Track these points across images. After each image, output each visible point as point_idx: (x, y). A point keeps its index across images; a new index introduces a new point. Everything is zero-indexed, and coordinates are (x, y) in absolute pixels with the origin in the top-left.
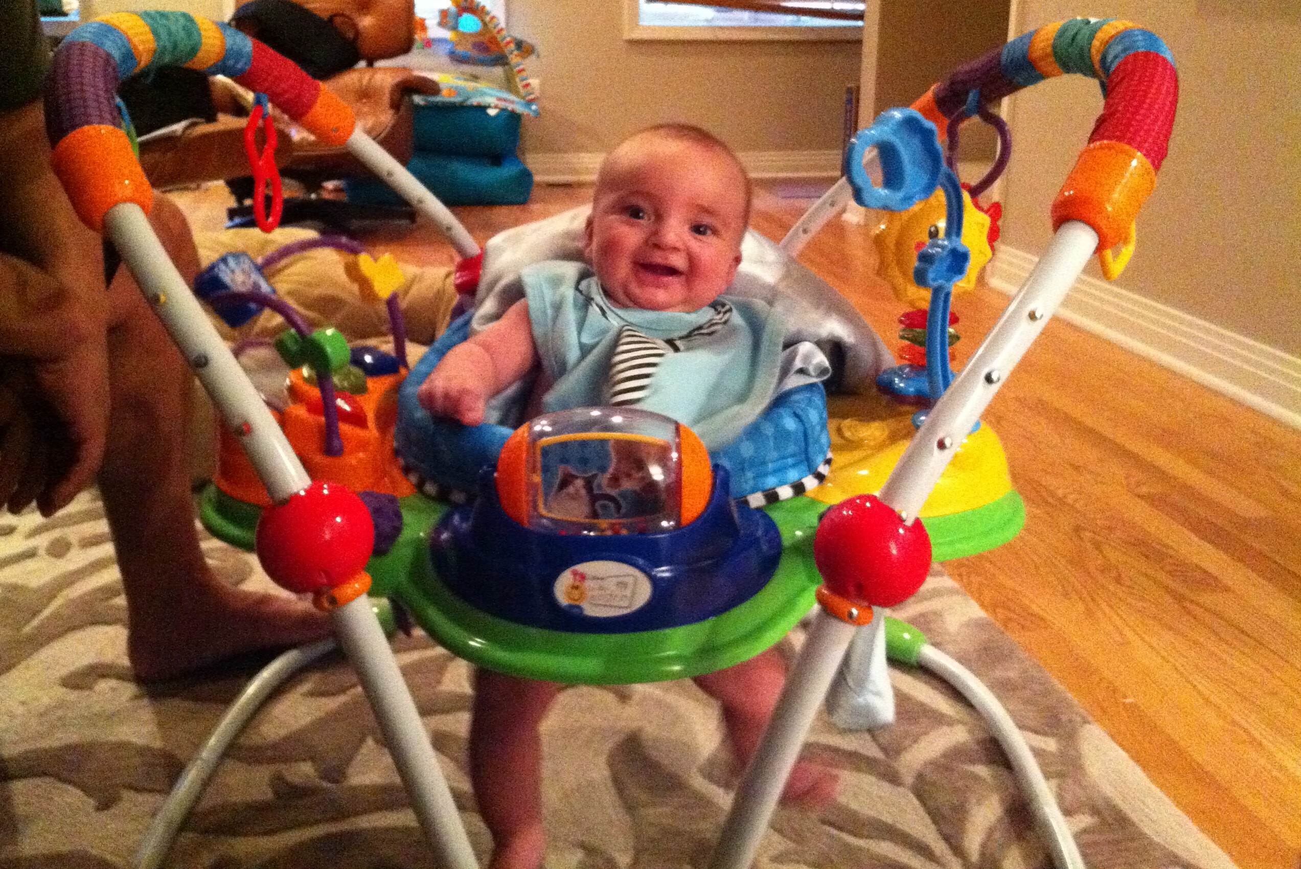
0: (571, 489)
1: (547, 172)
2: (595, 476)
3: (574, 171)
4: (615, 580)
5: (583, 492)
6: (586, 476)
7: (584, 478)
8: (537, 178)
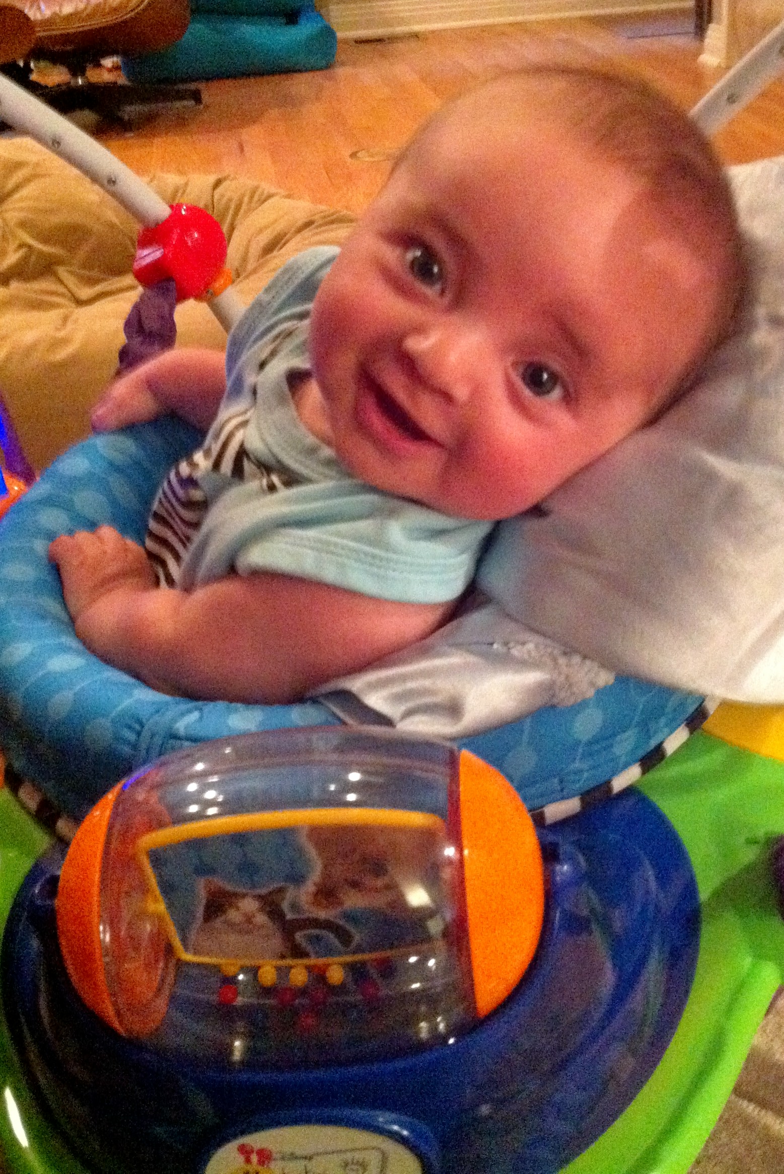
0: (233, 915)
1: (355, 25)
2: (281, 890)
3: (387, 23)
4: (337, 1159)
5: (261, 919)
6: (264, 891)
7: (260, 897)
8: (340, 35)
